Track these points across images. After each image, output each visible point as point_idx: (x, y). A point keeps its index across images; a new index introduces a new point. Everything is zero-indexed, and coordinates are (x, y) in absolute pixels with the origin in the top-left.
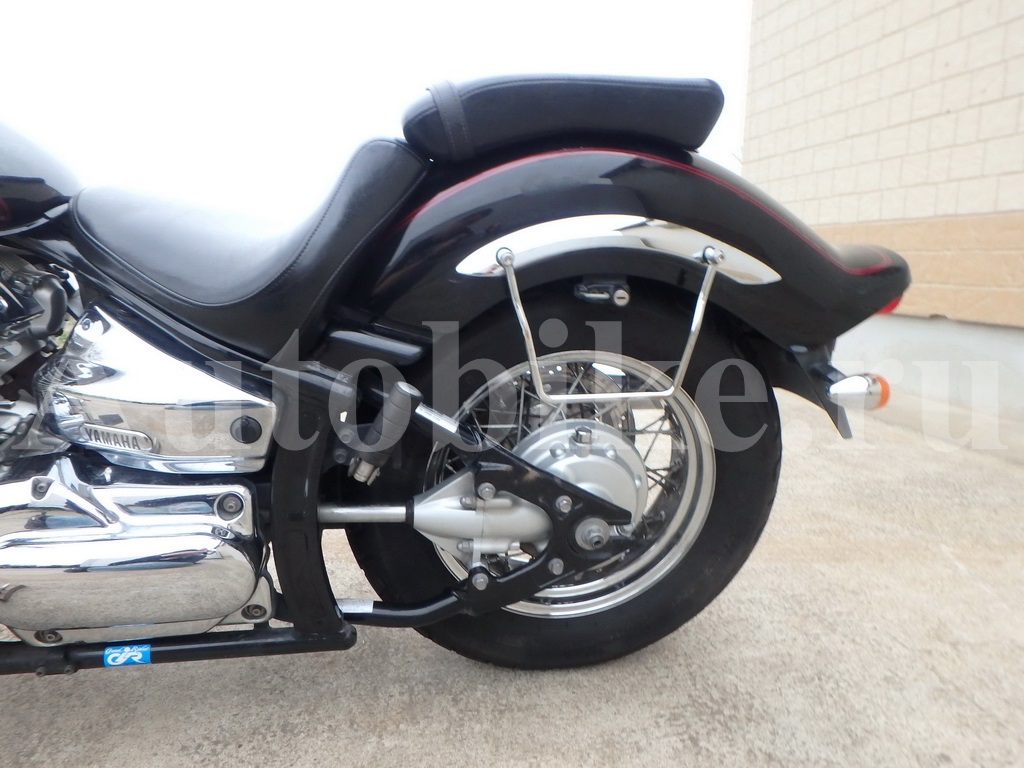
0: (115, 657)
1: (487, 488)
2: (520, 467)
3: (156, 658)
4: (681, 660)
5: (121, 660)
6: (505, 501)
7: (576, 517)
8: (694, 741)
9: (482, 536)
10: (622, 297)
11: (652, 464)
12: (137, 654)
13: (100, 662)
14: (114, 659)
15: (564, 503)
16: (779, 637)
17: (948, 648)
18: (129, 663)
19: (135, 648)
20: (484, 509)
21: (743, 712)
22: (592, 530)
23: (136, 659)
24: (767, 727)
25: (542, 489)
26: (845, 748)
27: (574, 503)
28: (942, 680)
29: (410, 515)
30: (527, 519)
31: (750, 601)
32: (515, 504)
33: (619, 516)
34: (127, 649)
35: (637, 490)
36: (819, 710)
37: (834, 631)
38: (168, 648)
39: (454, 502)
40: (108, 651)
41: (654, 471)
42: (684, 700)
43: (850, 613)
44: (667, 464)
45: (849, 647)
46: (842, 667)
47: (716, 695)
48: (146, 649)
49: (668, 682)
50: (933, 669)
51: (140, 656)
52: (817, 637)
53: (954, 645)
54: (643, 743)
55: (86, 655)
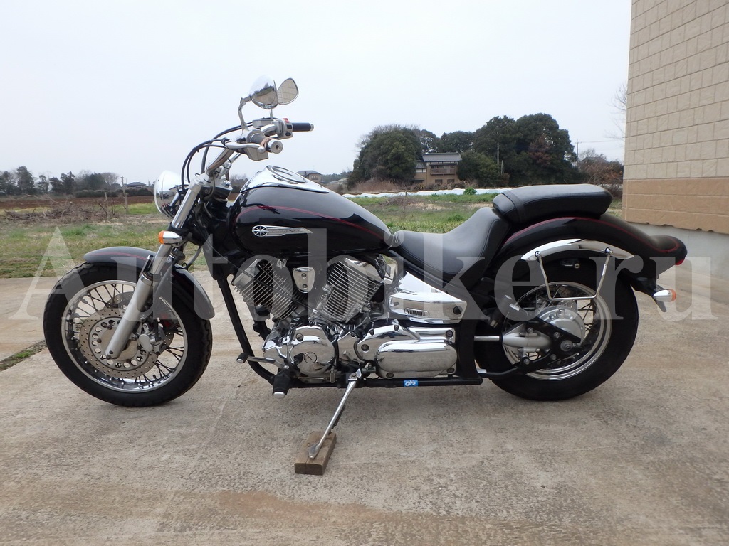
0: (407, 383)
1: (530, 329)
2: (541, 322)
3: (420, 385)
4: (599, 400)
5: (409, 385)
6: (536, 334)
7: (561, 340)
8: (606, 422)
9: (527, 346)
10: (577, 266)
11: (586, 321)
12: (414, 383)
13: (403, 385)
15: (557, 335)
16: (641, 394)
17: (717, 399)
18: (412, 385)
19: (413, 381)
20: (528, 337)
21: (625, 415)
22: (567, 344)
23: (414, 385)
24: (634, 419)
25: (548, 330)
26: (665, 425)
27: (560, 335)
28: (711, 408)
29: (501, 339)
30: (542, 340)
31: (629, 381)
32: (539, 335)
33: (576, 339)
34: (411, 381)
35: (582, 331)
36: (656, 415)
37: (667, 392)
38: (423, 381)
39: (516, 334)
40: (405, 381)
41: (587, 325)
42: (601, 411)
43: (675, 386)
44: (592, 322)
45: (672, 397)
46: (668, 403)
47: (614, 410)
48: (417, 381)
49: (595, 406)
50: (708, 405)
52: (659, 394)
53: (721, 398)
54: (586, 421)
55: (399, 383)
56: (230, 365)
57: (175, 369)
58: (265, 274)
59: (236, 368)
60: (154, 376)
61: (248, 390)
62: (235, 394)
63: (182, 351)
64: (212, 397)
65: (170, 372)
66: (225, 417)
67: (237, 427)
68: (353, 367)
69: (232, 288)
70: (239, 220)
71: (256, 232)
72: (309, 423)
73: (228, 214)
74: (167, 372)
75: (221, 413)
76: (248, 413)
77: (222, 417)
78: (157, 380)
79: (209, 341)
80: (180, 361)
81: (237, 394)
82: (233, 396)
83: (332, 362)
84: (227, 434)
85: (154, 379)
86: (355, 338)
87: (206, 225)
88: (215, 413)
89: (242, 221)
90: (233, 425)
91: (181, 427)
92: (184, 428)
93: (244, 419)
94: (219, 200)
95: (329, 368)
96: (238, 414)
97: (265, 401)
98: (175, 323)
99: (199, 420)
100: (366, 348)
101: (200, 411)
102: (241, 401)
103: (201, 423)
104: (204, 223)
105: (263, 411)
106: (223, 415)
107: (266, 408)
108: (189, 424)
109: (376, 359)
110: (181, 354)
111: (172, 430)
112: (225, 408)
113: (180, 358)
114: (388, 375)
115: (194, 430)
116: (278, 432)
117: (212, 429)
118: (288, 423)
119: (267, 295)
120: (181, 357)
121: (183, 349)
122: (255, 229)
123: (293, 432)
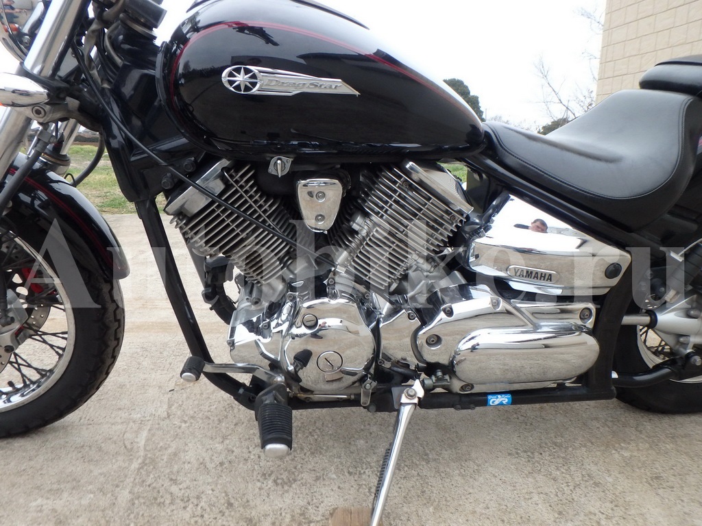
0: (494, 400)
3: (515, 402)
5: (496, 403)
12: (505, 399)
13: (485, 403)
14: (493, 402)
18: (501, 404)
19: (503, 396)
23: (504, 402)
29: (653, 321)
34: (499, 396)
38: (521, 396)
39: (680, 313)
40: (489, 397)
48: (509, 396)
51: (507, 400)
55: (480, 400)
56: (154, 349)
57: (51, 371)
58: (236, 191)
59: (165, 353)
60: (11, 384)
61: (188, 398)
62: (165, 407)
63: (65, 339)
64: (124, 415)
65: (43, 376)
66: (149, 463)
67: (174, 489)
68: (400, 374)
69: (166, 220)
70: (186, 66)
71: (231, 83)
72: (313, 475)
73: (159, 59)
74: (35, 376)
75: (142, 453)
76: (193, 452)
77: (144, 464)
78: (16, 391)
79: (119, 321)
80: (60, 356)
81: (170, 407)
82: (162, 412)
83: (367, 368)
84: (155, 509)
85: (10, 389)
86: (416, 322)
87: (109, 82)
88: (130, 451)
89: (194, 66)
90: (167, 483)
91: (57, 492)
92: (65, 495)
93: (187, 466)
94: (139, 28)
95: (362, 380)
96: (175, 454)
97: (220, 421)
98: (51, 287)
99: (96, 472)
100: (435, 340)
101: (100, 449)
102: (177, 422)
103: (102, 479)
104: (105, 78)
105: (219, 447)
106: (145, 457)
107: (225, 438)
108: (76, 484)
109: (452, 362)
110: (62, 343)
111: (39, 501)
112: (148, 440)
113: (61, 352)
114: (462, 388)
115: (85, 502)
116: (258, 501)
117: (124, 496)
118: (273, 477)
119: (238, 235)
120: (63, 349)
121: (66, 336)
122: (231, 75)
123: (288, 499)
